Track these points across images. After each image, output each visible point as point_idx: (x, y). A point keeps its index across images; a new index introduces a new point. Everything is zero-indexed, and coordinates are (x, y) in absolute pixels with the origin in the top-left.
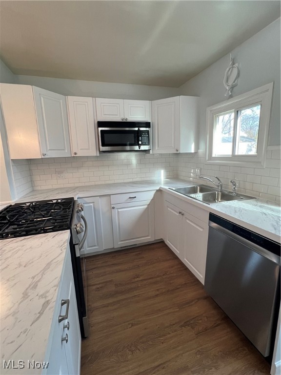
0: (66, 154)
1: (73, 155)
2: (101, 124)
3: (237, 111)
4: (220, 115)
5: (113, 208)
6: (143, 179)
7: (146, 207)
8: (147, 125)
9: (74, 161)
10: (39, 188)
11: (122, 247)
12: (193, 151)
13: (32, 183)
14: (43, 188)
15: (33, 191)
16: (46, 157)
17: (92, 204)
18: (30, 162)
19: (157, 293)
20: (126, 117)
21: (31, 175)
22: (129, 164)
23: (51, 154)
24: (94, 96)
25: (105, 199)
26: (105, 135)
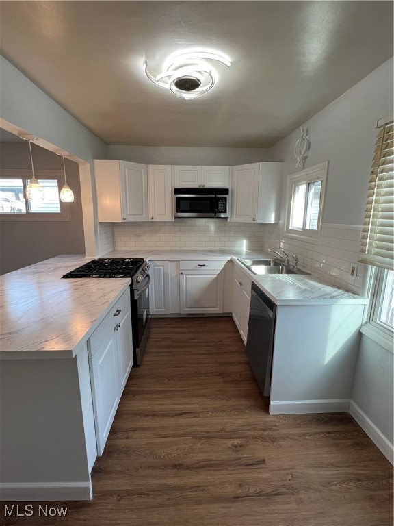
0: (143, 218)
1: (150, 220)
2: (177, 191)
3: (309, 184)
4: (300, 185)
5: (182, 273)
6: (221, 248)
7: (215, 276)
8: (225, 191)
9: (151, 226)
10: (119, 249)
11: (188, 314)
12: (272, 221)
13: (114, 244)
14: (122, 249)
15: (114, 251)
16: (126, 221)
17: (162, 268)
18: (113, 225)
19: (206, 352)
20: (204, 184)
21: (113, 236)
22: (206, 231)
23: (130, 219)
24: (173, 163)
25: (174, 264)
26: (181, 202)
